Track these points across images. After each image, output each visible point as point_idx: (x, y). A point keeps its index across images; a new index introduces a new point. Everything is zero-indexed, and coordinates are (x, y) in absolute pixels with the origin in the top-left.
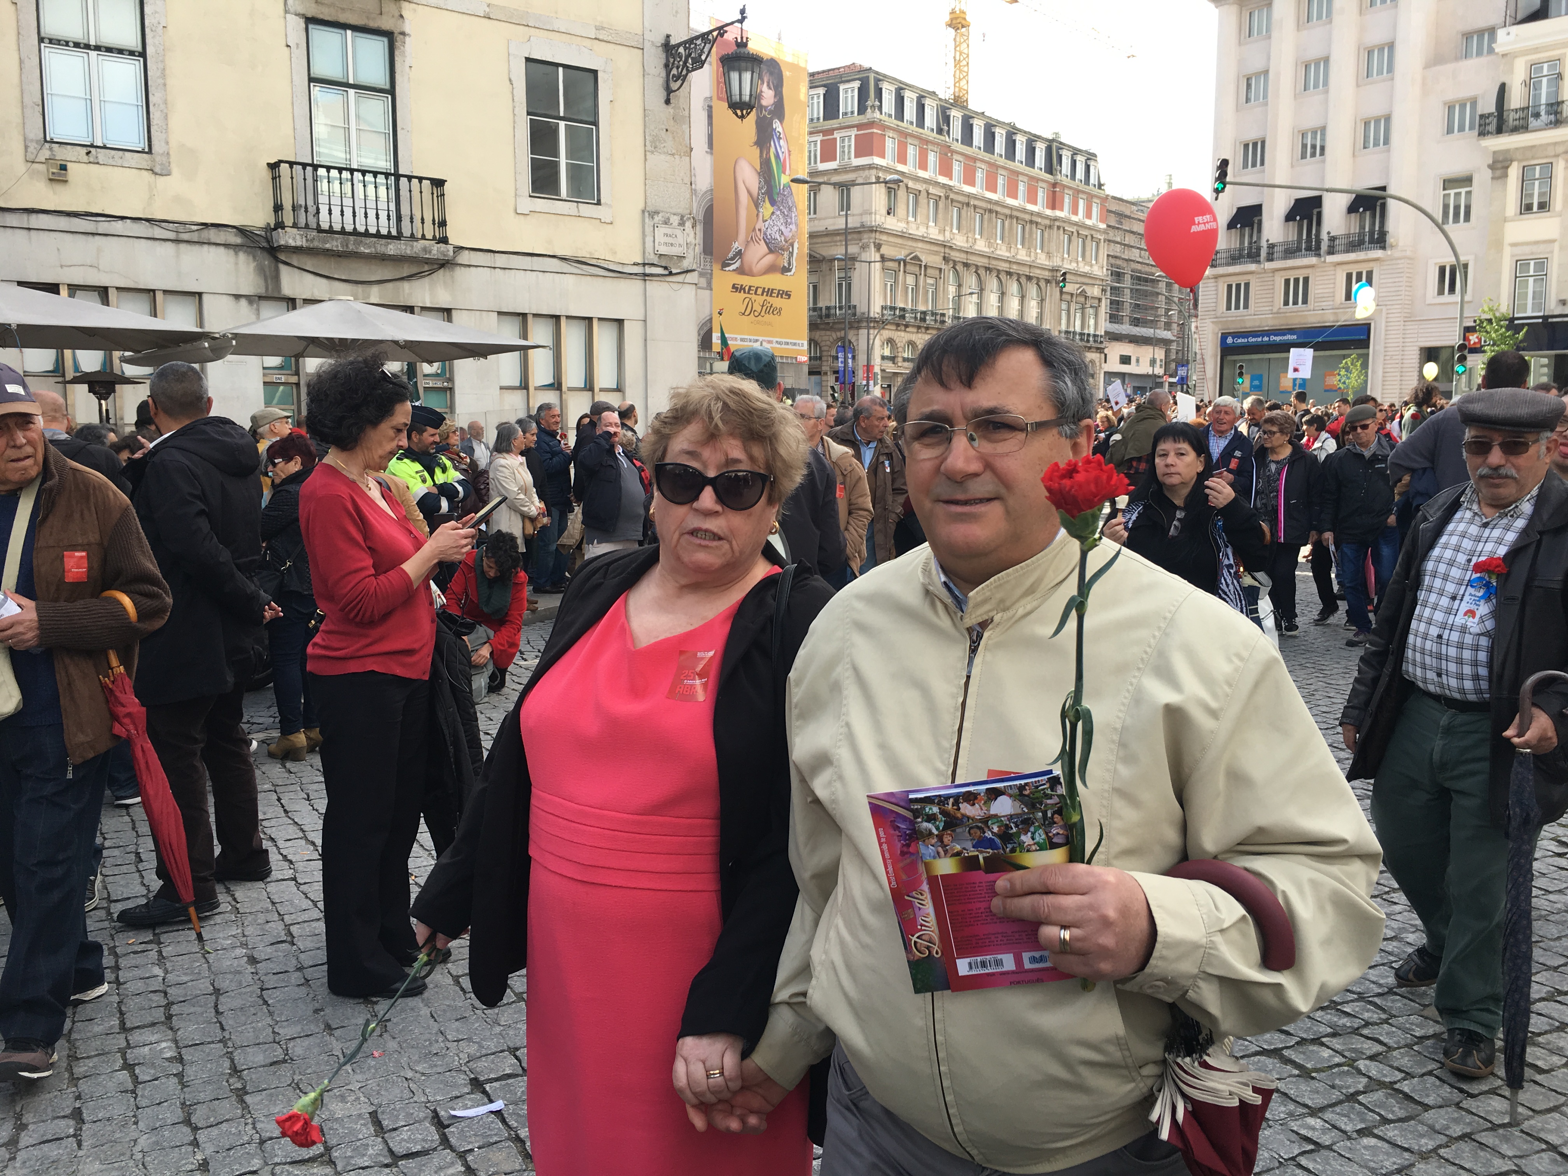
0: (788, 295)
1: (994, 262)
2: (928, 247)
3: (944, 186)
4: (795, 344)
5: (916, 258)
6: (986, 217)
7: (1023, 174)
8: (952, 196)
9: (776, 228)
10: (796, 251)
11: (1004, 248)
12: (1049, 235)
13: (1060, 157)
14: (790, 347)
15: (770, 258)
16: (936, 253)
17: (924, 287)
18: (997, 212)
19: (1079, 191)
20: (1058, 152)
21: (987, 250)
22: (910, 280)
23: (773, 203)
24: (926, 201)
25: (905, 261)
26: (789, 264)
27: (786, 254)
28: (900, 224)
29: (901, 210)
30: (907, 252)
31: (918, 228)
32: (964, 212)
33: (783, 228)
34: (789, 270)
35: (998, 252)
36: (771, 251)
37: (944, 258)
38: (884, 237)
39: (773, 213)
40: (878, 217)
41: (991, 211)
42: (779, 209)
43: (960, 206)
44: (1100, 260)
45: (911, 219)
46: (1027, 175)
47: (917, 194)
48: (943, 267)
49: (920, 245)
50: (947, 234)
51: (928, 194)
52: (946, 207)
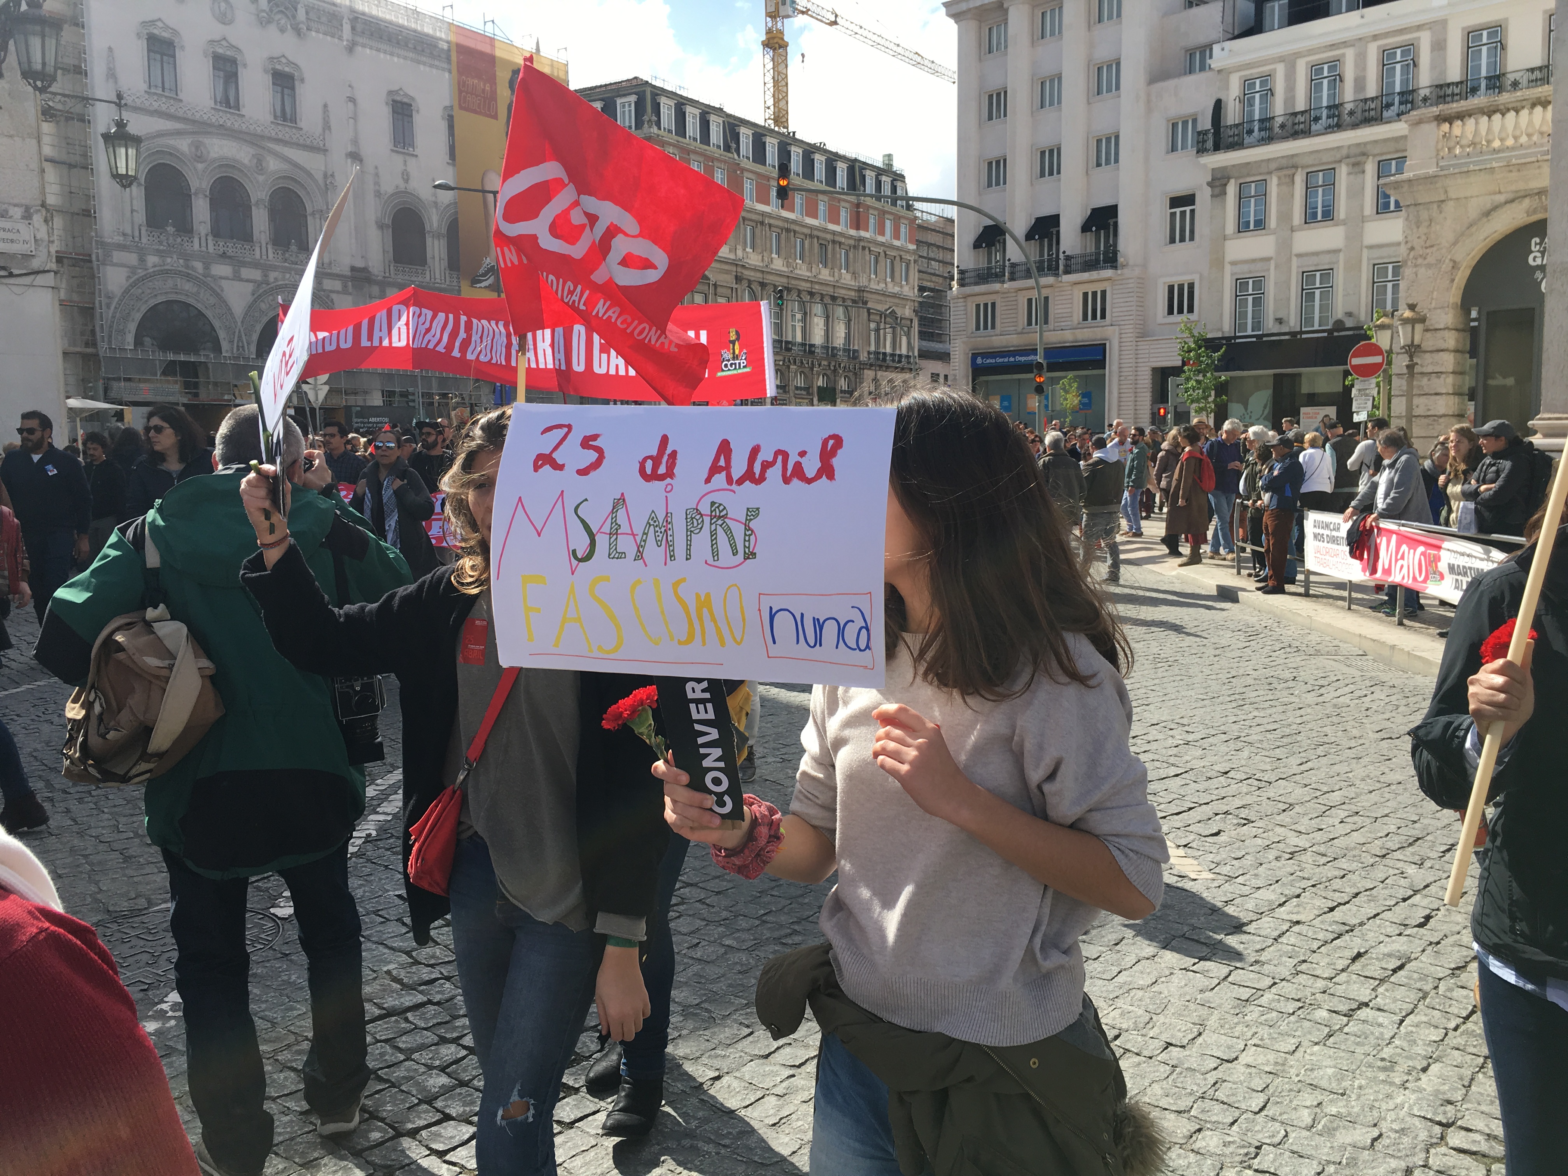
1: (793, 282)
6: (783, 236)
7: (823, 193)
11: (804, 267)
12: (854, 255)
13: (863, 178)
18: (795, 232)
19: (885, 212)
20: (861, 173)
21: (785, 269)
32: (758, 231)
35: (798, 272)
41: (788, 230)
43: (754, 224)
44: (911, 282)
46: (827, 194)
48: (735, 286)
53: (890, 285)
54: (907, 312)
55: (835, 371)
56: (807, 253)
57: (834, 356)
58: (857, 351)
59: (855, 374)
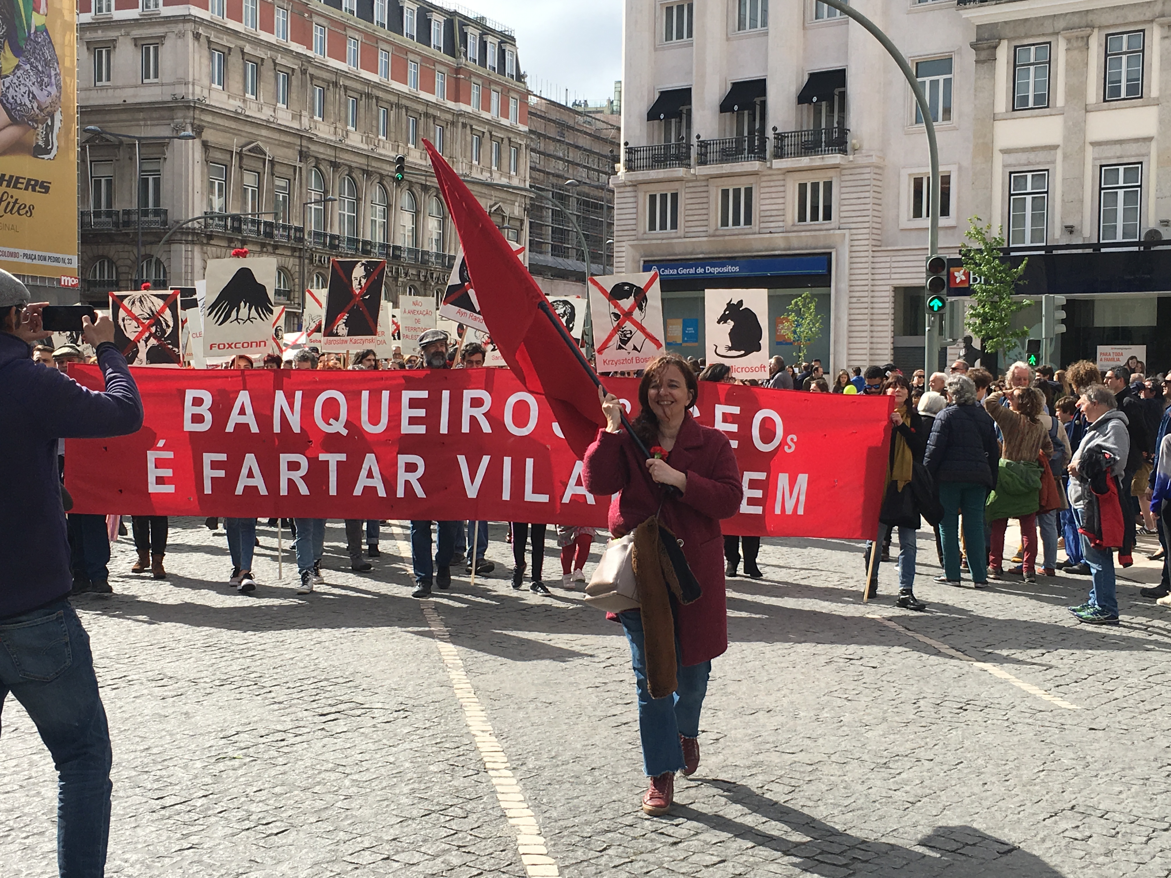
0: (45, 188)
1: (374, 164)
2: (276, 136)
3: (298, 56)
4: (57, 260)
5: (258, 150)
6: (362, 103)
7: (413, 52)
8: (311, 70)
9: (23, 89)
10: (57, 124)
11: (389, 146)
12: (452, 134)
13: (464, 37)
14: (48, 263)
15: (13, 132)
16: (289, 145)
17: (269, 191)
18: (377, 98)
19: (491, 82)
20: (461, 30)
21: (365, 147)
22: (249, 179)
23: (17, 52)
24: (272, 74)
25: (240, 154)
26: (47, 142)
27: (41, 128)
28: (231, 101)
29: (235, 82)
30: (243, 141)
31: (260, 110)
32: (330, 95)
33: (35, 89)
34: (48, 152)
35: (381, 151)
36: (14, 121)
37: (301, 153)
38: (209, 118)
39: (18, 67)
40: (198, 89)
41: (369, 96)
42: (28, 61)
43: (324, 85)
44: (522, 172)
45: (248, 96)
46: (419, 54)
47: (258, 64)
48: (298, 165)
49: (264, 132)
50: (305, 121)
51: (275, 64)
52: (303, 85)
53: (496, 175)
54: (517, 211)
55: (425, 282)
56: (393, 129)
57: (425, 262)
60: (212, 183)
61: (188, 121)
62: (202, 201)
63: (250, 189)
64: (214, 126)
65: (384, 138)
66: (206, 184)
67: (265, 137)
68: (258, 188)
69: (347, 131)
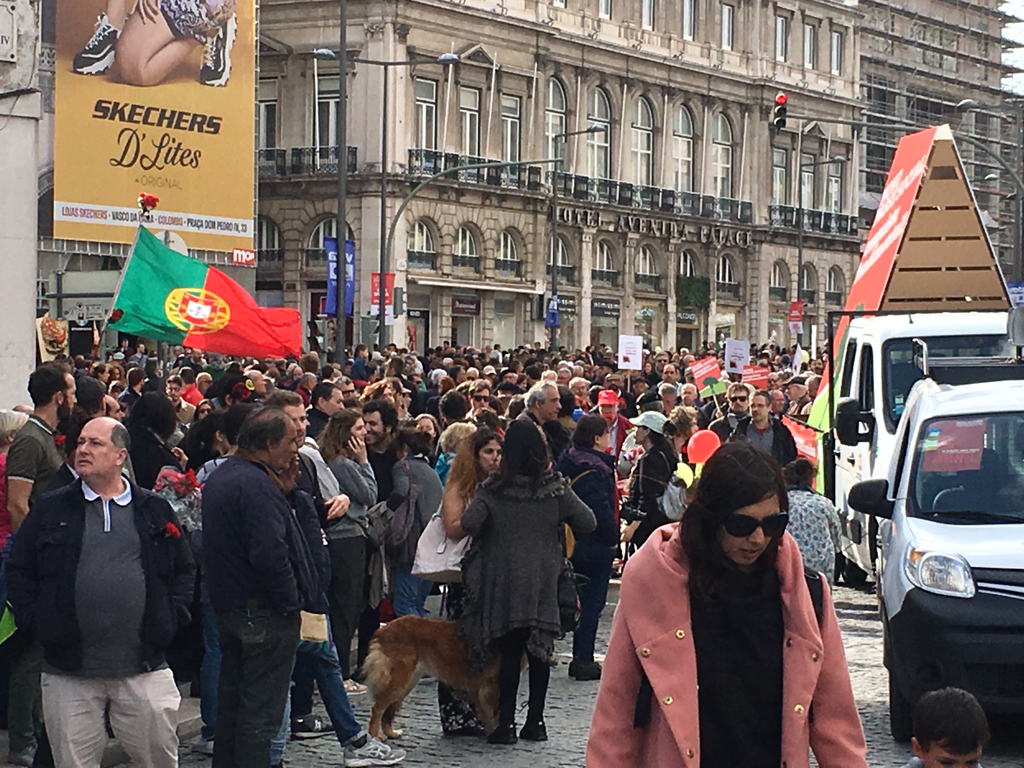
0: (214, 125)
1: (638, 68)
2: (504, 34)
4: (227, 226)
5: (480, 55)
11: (656, 40)
12: (746, 16)
14: (218, 231)
15: (176, 50)
16: (521, 47)
17: (496, 114)
21: (622, 42)
22: (468, 99)
25: (456, 63)
26: (217, 62)
27: (210, 43)
30: (461, 43)
34: (219, 76)
35: (645, 48)
37: (537, 57)
38: (416, 14)
44: (849, 70)
48: (535, 74)
49: (487, 30)
50: (543, 9)
53: (810, 77)
54: (841, 130)
55: (708, 245)
56: (662, 13)
57: (708, 214)
58: (748, 206)
59: (745, 252)
60: (418, 107)
61: (389, 19)
62: (406, 133)
63: (468, 113)
64: (423, 24)
65: (650, 28)
66: (412, 108)
67: (489, 36)
68: (479, 111)
69: (599, 21)
